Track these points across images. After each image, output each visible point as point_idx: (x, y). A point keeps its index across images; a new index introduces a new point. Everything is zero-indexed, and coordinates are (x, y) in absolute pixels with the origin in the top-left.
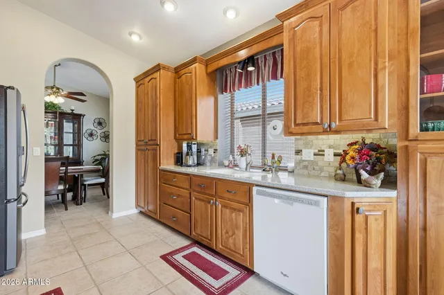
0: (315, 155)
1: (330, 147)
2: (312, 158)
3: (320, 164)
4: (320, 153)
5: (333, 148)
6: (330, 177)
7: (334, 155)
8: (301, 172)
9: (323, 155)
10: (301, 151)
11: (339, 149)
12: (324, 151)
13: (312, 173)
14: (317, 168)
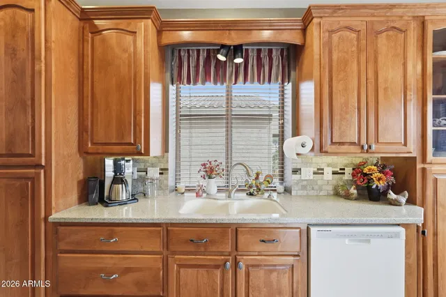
0: (315, 173)
1: (328, 166)
2: (312, 177)
3: (320, 183)
4: (319, 172)
5: (331, 166)
6: (328, 195)
7: (333, 174)
8: (300, 193)
9: (323, 174)
10: (300, 169)
11: (336, 167)
12: (323, 169)
13: (312, 193)
14: (316, 187)
